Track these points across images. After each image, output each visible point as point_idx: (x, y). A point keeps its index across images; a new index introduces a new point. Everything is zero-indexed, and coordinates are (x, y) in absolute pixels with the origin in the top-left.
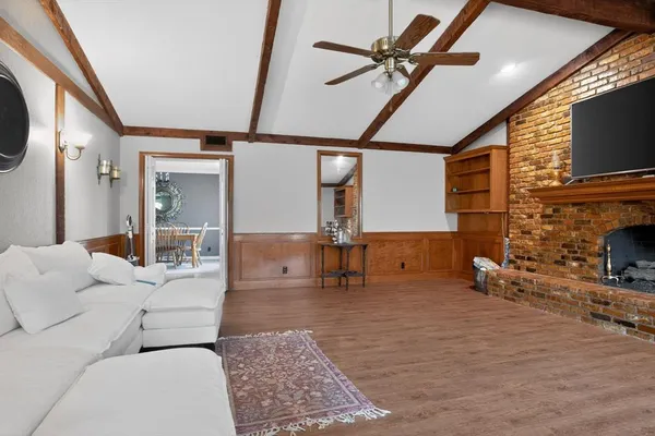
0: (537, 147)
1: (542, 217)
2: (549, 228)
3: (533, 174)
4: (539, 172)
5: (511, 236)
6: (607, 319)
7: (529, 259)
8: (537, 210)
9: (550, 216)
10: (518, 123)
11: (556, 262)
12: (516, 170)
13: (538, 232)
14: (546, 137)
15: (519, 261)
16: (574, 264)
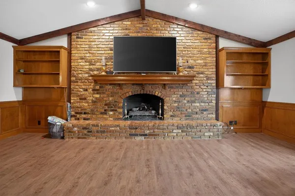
0: (89, 53)
1: (93, 90)
2: (98, 96)
3: (87, 67)
4: (91, 67)
5: (72, 101)
6: (137, 135)
7: (85, 113)
8: (91, 87)
9: (98, 90)
10: (77, 38)
11: (102, 113)
12: (76, 64)
13: (91, 98)
14: (96, 49)
15: (78, 116)
16: (111, 113)
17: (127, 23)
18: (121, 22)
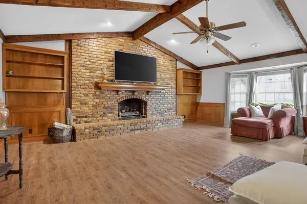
0: (90, 61)
1: (93, 96)
2: (98, 100)
3: (88, 74)
4: (92, 74)
5: (73, 106)
7: (86, 117)
8: (92, 92)
9: (98, 95)
10: (78, 45)
11: (101, 116)
12: (77, 70)
13: (92, 103)
14: (96, 59)
15: (79, 119)
17: (122, 40)
18: (117, 39)
